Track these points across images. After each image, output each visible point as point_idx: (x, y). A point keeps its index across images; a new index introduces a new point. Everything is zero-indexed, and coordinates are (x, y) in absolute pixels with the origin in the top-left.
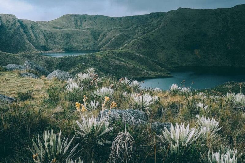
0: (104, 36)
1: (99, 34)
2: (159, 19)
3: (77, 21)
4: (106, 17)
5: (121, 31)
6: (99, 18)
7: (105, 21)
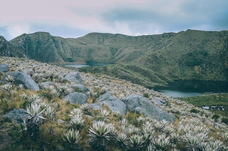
0: (121, 52)
1: (117, 50)
2: (170, 39)
3: (99, 38)
4: (125, 35)
5: (136, 48)
6: (118, 36)
7: (123, 39)
